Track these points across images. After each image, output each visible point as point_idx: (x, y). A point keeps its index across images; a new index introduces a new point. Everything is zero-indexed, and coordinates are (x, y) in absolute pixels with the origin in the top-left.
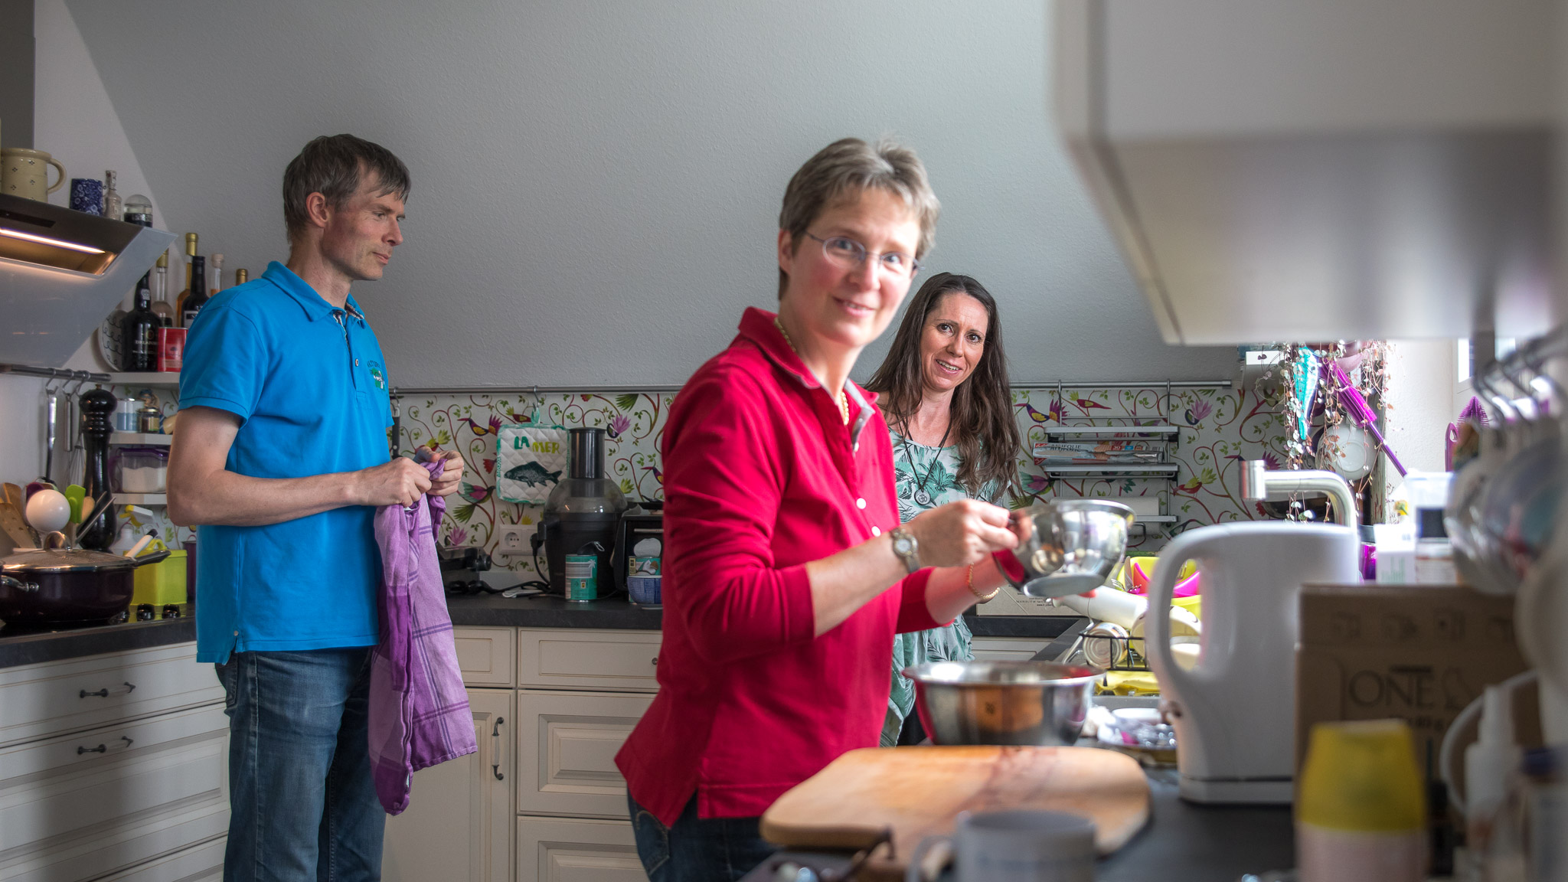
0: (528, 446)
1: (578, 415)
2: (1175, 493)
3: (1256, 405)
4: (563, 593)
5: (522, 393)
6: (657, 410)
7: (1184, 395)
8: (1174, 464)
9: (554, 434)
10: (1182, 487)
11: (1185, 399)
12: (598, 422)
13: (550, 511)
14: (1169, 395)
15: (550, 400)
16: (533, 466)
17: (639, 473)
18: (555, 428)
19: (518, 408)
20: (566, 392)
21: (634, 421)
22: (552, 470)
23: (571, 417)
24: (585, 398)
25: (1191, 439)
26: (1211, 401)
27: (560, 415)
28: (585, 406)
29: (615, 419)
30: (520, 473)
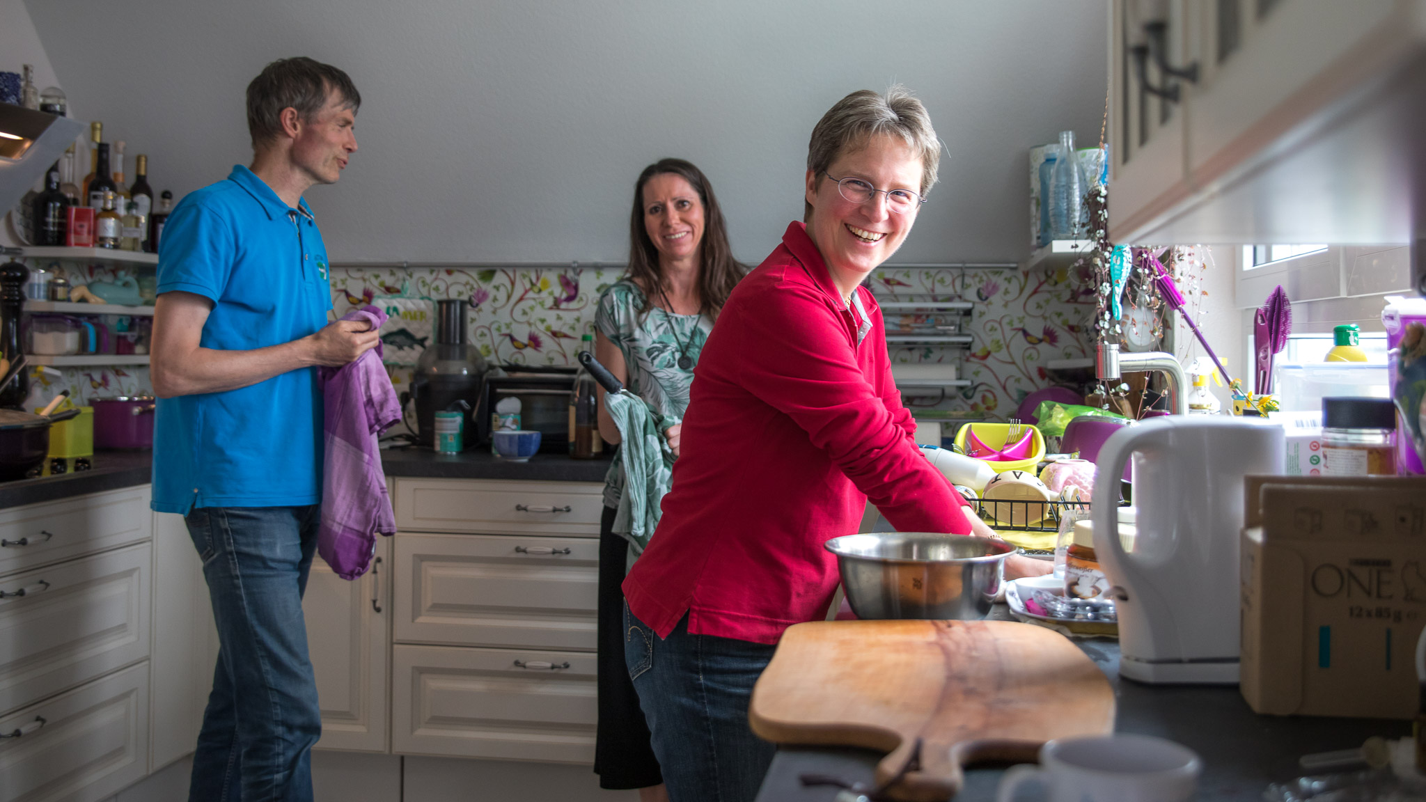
0: (398, 314)
1: (442, 287)
2: (967, 360)
3: (1037, 284)
4: (432, 445)
5: (392, 268)
6: (513, 283)
7: (976, 275)
8: (969, 335)
9: (422, 305)
10: (974, 355)
11: (977, 279)
12: (460, 293)
13: (419, 373)
14: (963, 275)
15: (417, 275)
16: (403, 332)
17: (497, 339)
18: (422, 298)
19: (389, 281)
20: (432, 268)
21: (492, 293)
22: (419, 335)
23: (437, 289)
24: (449, 272)
25: (982, 314)
26: (999, 280)
27: (427, 288)
28: (449, 279)
29: (476, 291)
30: (391, 339)
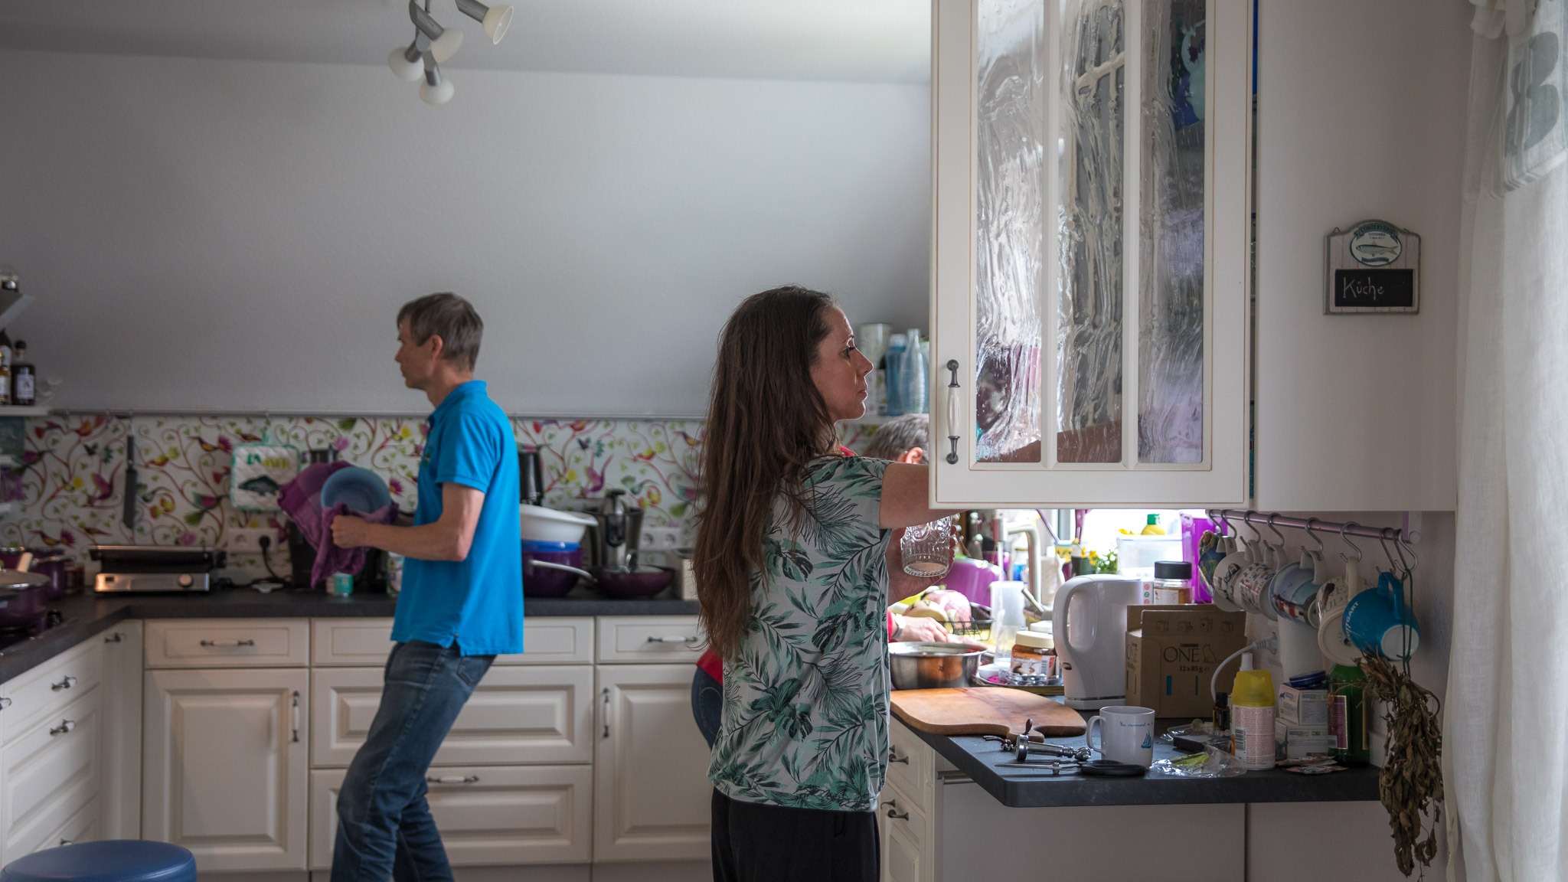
0: (259, 461)
1: (302, 435)
5: (249, 417)
6: (374, 432)
9: (285, 452)
12: (320, 442)
15: (275, 423)
16: (264, 479)
18: (283, 446)
19: (245, 428)
20: (291, 417)
21: (353, 441)
22: (279, 482)
23: (296, 437)
24: (309, 421)
27: (285, 436)
28: (308, 428)
29: (336, 439)
30: (252, 485)
